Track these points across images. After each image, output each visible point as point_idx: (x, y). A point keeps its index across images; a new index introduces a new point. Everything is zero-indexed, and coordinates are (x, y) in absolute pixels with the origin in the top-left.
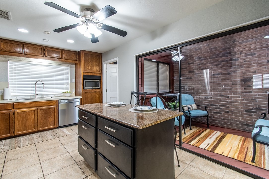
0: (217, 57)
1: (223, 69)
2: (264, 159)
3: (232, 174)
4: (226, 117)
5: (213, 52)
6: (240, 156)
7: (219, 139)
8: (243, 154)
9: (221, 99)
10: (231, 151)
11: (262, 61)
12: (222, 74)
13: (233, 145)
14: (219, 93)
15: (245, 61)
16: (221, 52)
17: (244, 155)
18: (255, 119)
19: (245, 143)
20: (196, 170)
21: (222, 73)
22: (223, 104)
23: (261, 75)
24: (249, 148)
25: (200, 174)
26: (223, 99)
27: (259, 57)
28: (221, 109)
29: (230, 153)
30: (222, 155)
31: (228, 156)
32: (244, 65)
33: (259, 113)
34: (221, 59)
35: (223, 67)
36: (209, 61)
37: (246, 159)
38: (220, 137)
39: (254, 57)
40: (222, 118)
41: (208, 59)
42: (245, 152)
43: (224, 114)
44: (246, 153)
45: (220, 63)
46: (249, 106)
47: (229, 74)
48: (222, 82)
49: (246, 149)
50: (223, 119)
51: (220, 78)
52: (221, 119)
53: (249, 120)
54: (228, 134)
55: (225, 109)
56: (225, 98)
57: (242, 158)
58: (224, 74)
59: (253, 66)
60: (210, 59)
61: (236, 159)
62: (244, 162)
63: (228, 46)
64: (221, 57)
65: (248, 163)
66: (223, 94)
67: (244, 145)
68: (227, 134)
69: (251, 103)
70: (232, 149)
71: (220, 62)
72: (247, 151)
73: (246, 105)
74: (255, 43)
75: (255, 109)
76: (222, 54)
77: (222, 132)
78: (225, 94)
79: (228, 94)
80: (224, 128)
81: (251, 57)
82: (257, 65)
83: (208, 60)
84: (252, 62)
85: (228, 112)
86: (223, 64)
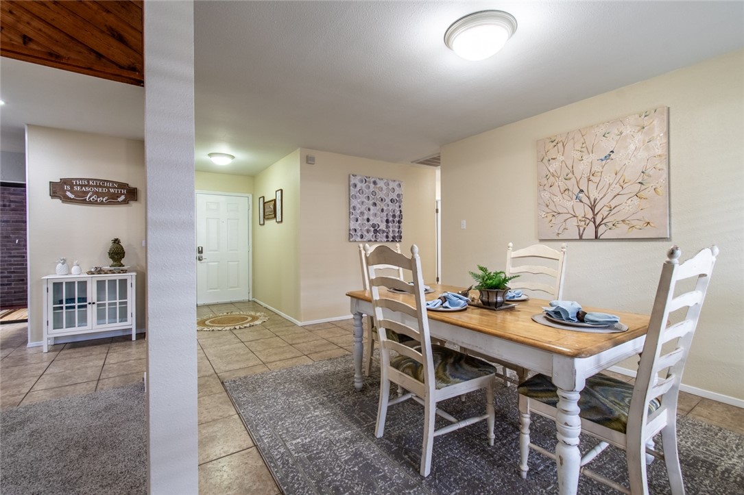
1: (16, 214)
4: (20, 288)
9: (11, 261)
12: (13, 222)
14: (6, 253)
22: (14, 269)
28: (10, 277)
34: (12, 197)
35: (15, 211)
40: (13, 291)
43: (15, 284)
48: (13, 234)
51: (9, 228)
52: (11, 293)
55: (19, 276)
56: (18, 260)
58: (17, 222)
64: (12, 194)
66: (14, 253)
71: (10, 202)
78: (18, 253)
86: (17, 206)
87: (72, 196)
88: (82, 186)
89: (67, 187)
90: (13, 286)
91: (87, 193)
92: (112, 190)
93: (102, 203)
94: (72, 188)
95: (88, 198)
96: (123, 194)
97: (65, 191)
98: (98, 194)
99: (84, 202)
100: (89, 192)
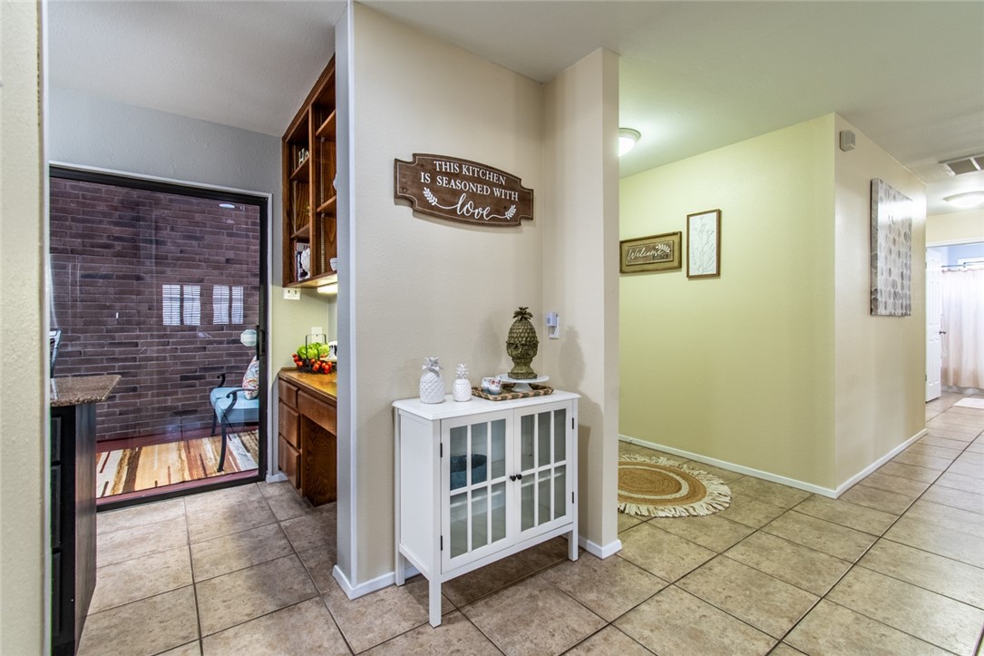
0: (100, 222)
1: (123, 263)
2: (234, 459)
3: (199, 499)
4: (129, 405)
5: (88, 201)
6: (195, 472)
7: (129, 464)
8: (197, 468)
9: (114, 355)
10: (171, 473)
11: (216, 258)
13: (170, 462)
14: (106, 337)
15: (181, 252)
16: (115, 209)
17: (201, 469)
18: (201, 392)
19: (192, 450)
20: (120, 533)
21: (120, 276)
22: (120, 368)
23: (179, 287)
24: (203, 456)
25: (135, 533)
26: (120, 353)
27: (210, 246)
29: (172, 476)
30: (156, 487)
31: (172, 483)
32: (178, 259)
33: (209, 377)
34: (117, 231)
35: (122, 256)
36: (70, 225)
37: (208, 473)
38: (126, 461)
39: (201, 245)
40: (117, 410)
41: (67, 220)
42: (199, 463)
43: (121, 398)
44: (203, 464)
45: (112, 242)
46: (190, 364)
47: (138, 278)
49: (198, 458)
50: (120, 414)
51: (111, 290)
52: (114, 414)
53: (188, 399)
54: (144, 448)
55: (127, 382)
56: (125, 351)
57: (199, 473)
58: (124, 277)
59: (197, 267)
60: (73, 220)
61: (190, 479)
62: (207, 478)
63: (138, 197)
64: (116, 224)
65: (214, 475)
66: (120, 339)
67: (192, 454)
68: (140, 449)
69: (194, 357)
70: (171, 470)
71: (113, 240)
72: (202, 461)
73: (183, 364)
74: (204, 212)
75: (202, 369)
76: (120, 217)
77: (124, 448)
78: (126, 337)
79: (138, 337)
80: (128, 438)
81: (194, 243)
82: (208, 266)
83: (68, 223)
84: (197, 257)
85: (134, 389)
86: (124, 248)
87: (433, 200)
88: (451, 176)
89: (425, 177)
90: (117, 401)
91: (456, 194)
92: (497, 192)
93: (480, 223)
94: (434, 180)
95: (459, 206)
96: (513, 202)
97: (421, 186)
98: (477, 200)
99: (452, 217)
100: (461, 192)
